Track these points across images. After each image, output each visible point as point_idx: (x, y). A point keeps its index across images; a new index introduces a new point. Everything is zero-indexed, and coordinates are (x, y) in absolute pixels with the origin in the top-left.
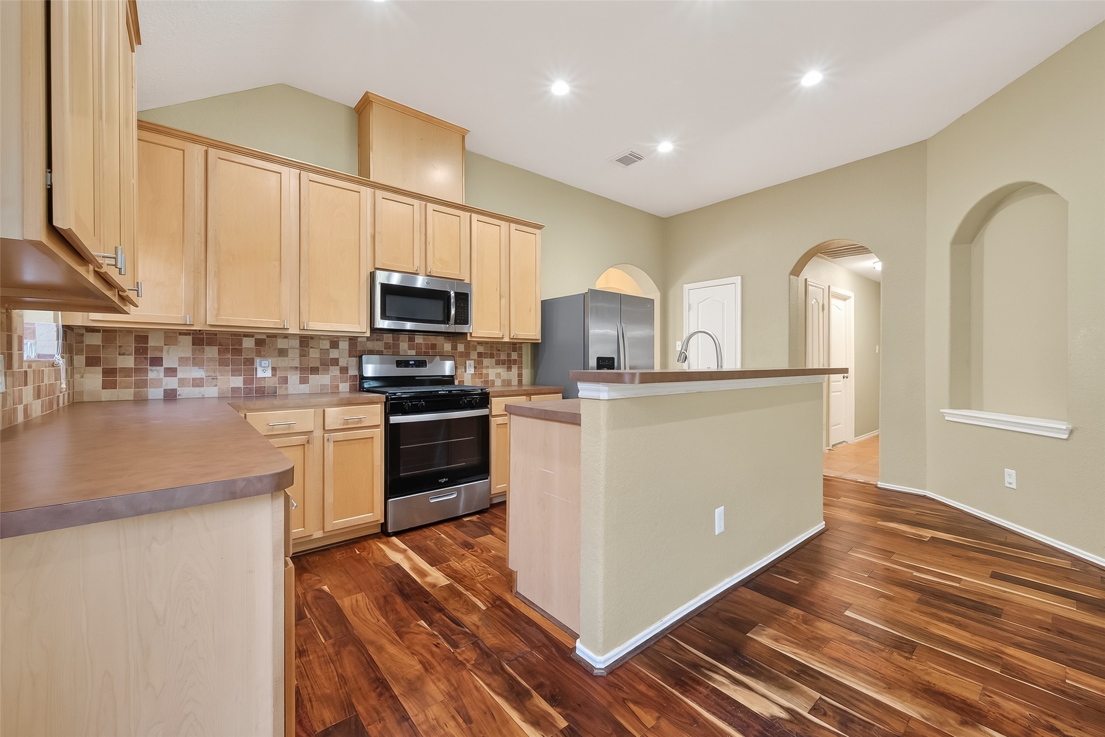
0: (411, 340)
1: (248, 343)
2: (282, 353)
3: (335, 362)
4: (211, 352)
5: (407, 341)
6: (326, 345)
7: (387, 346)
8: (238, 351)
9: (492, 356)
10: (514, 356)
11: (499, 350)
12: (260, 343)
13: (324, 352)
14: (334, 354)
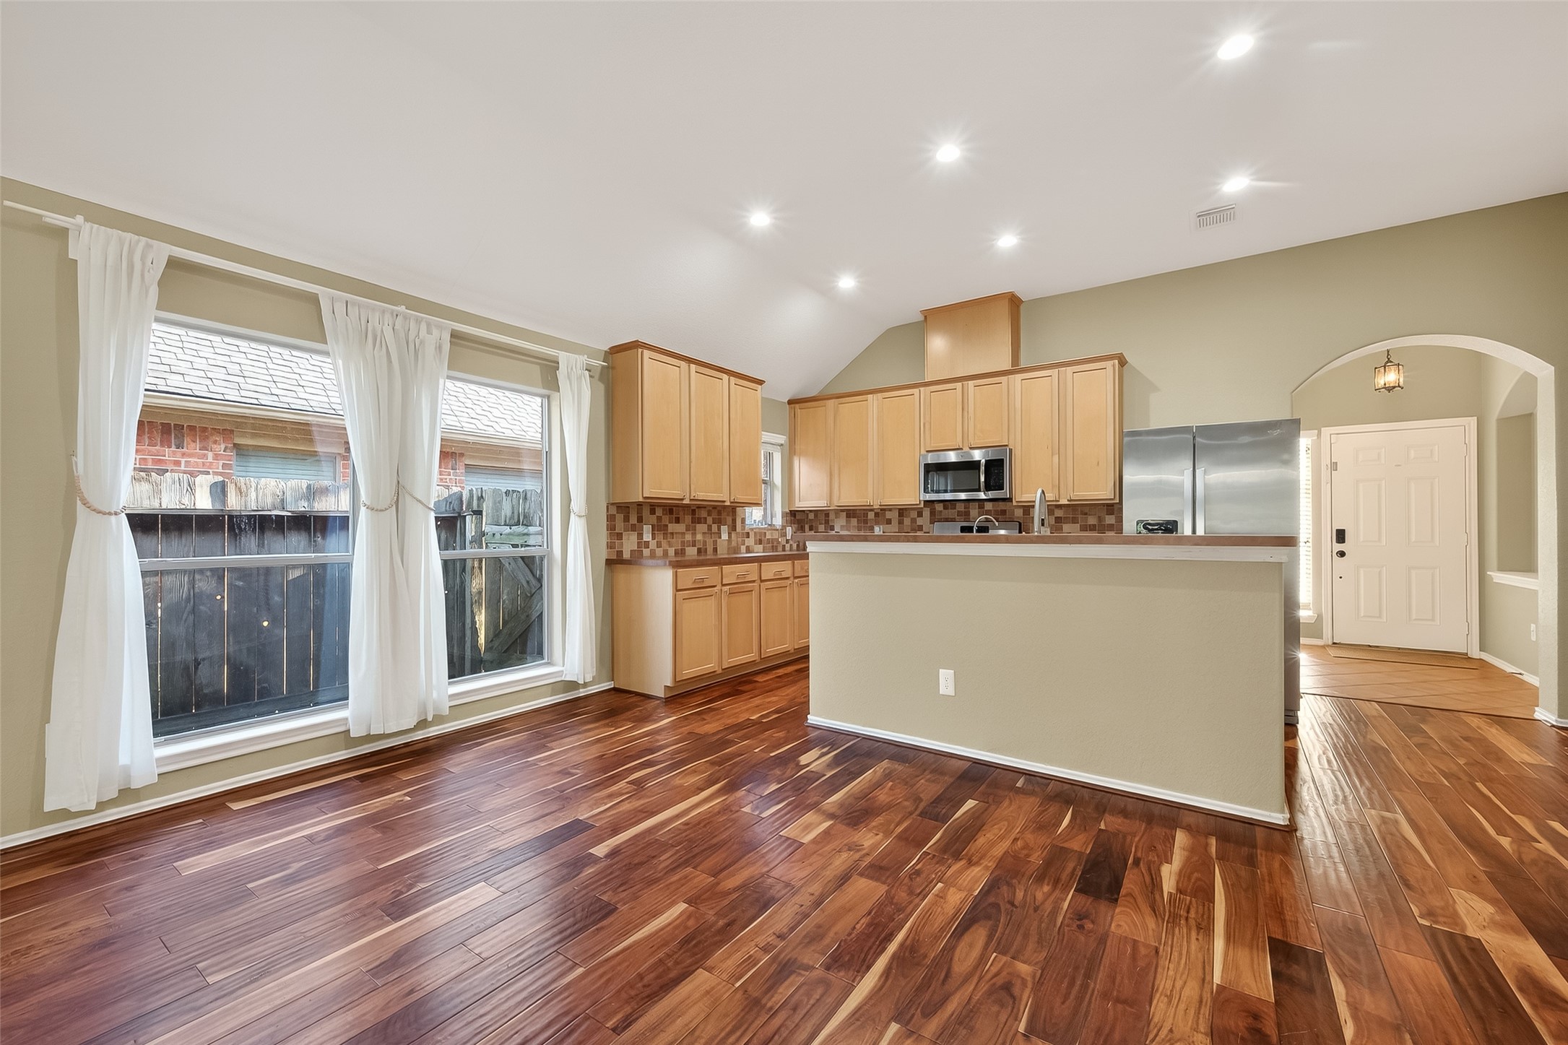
0: (981, 507)
1: (871, 515)
2: (889, 522)
3: (920, 528)
4: (854, 521)
5: (977, 507)
6: (914, 514)
7: (959, 514)
8: (866, 522)
9: (1074, 521)
10: (1110, 520)
11: (1086, 514)
12: (877, 515)
13: (914, 521)
14: (920, 521)
